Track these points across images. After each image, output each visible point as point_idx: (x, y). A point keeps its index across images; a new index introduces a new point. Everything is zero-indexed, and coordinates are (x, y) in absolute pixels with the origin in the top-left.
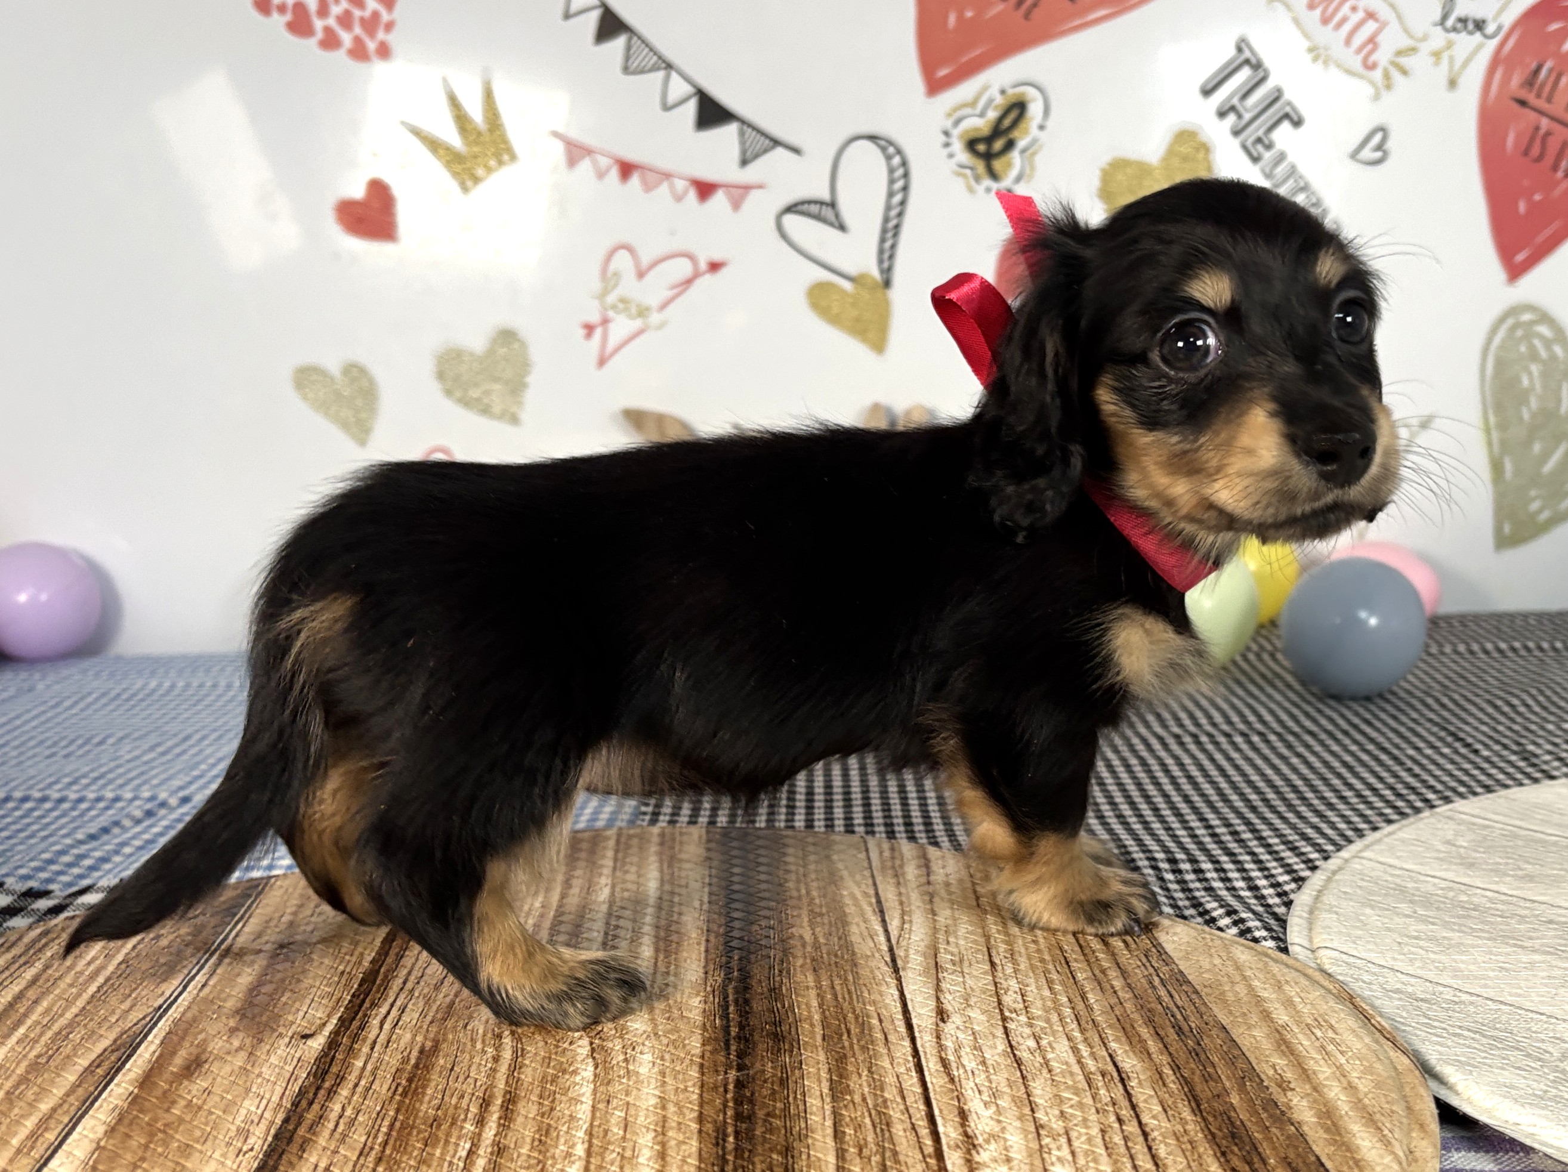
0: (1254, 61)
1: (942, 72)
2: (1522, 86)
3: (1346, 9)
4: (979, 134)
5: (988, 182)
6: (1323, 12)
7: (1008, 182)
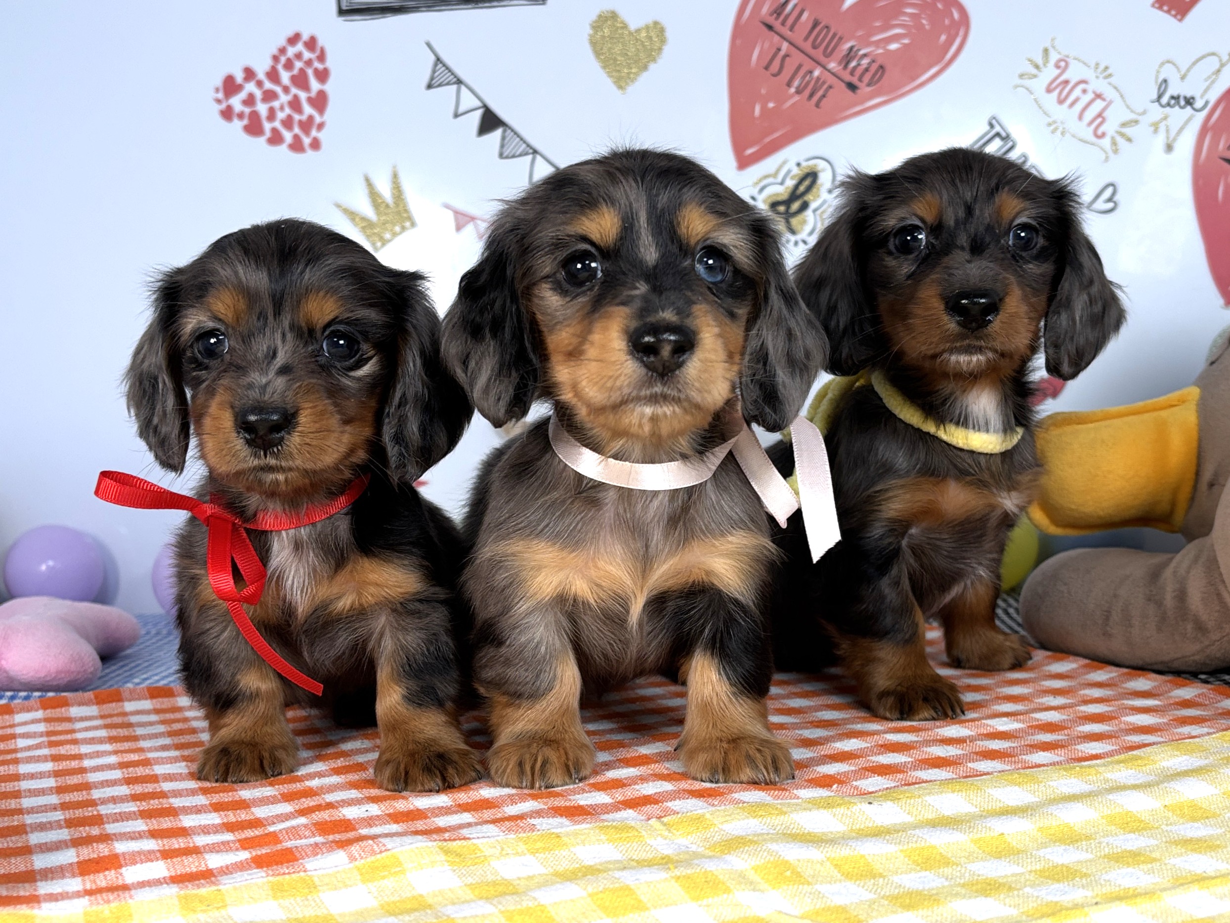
0: (1004, 134)
1: (750, 151)
2: (1228, 148)
3: (1077, 92)
4: (780, 199)
5: (787, 235)
6: (1059, 95)
7: (803, 235)
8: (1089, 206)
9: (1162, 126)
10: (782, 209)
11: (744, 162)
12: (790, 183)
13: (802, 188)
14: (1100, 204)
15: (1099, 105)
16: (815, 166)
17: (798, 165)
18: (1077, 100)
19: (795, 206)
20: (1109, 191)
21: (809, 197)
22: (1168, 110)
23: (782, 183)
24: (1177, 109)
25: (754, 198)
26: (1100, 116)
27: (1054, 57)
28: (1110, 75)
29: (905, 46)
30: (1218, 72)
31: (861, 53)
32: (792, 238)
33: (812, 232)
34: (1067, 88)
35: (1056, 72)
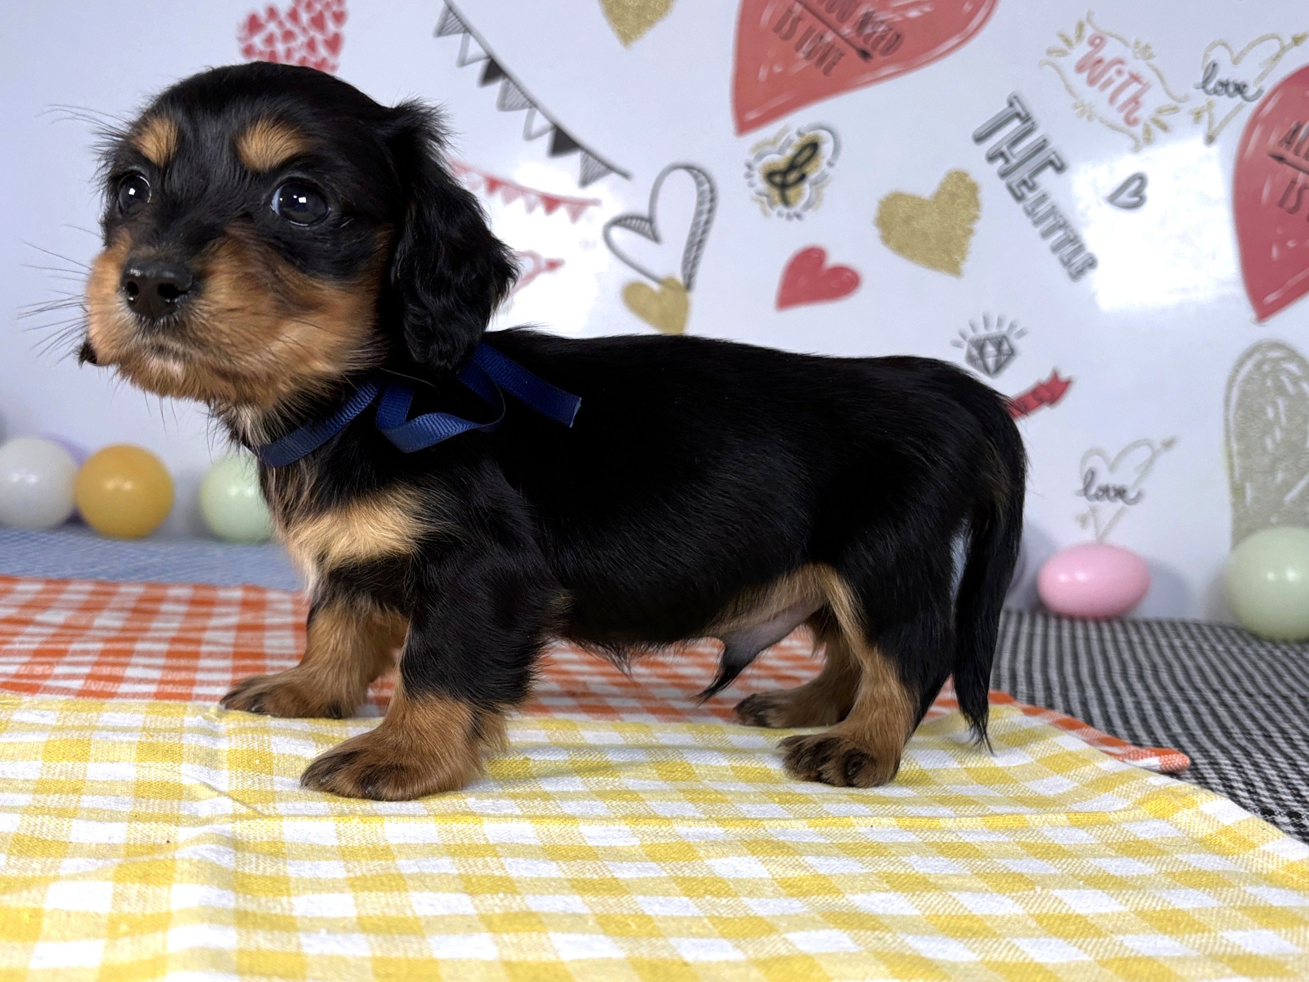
0: (1023, 114)
1: (752, 116)
2: (1280, 143)
3: (1112, 72)
4: (775, 168)
5: (780, 208)
6: (1089, 76)
7: (797, 208)
8: (1112, 199)
9: (1206, 117)
10: (778, 179)
11: (744, 126)
12: (790, 152)
13: (801, 159)
14: (1124, 198)
15: (1134, 88)
16: (817, 136)
17: (800, 134)
18: (1109, 82)
19: (793, 177)
20: (1136, 184)
21: (808, 169)
22: (1214, 97)
23: (781, 152)
24: (1225, 97)
25: (749, 166)
26: (1135, 100)
27: (1089, 32)
28: (1151, 56)
29: (927, 14)
30: (1278, 57)
31: (878, 19)
32: (785, 210)
33: (808, 206)
34: (1100, 68)
35: (1089, 49)
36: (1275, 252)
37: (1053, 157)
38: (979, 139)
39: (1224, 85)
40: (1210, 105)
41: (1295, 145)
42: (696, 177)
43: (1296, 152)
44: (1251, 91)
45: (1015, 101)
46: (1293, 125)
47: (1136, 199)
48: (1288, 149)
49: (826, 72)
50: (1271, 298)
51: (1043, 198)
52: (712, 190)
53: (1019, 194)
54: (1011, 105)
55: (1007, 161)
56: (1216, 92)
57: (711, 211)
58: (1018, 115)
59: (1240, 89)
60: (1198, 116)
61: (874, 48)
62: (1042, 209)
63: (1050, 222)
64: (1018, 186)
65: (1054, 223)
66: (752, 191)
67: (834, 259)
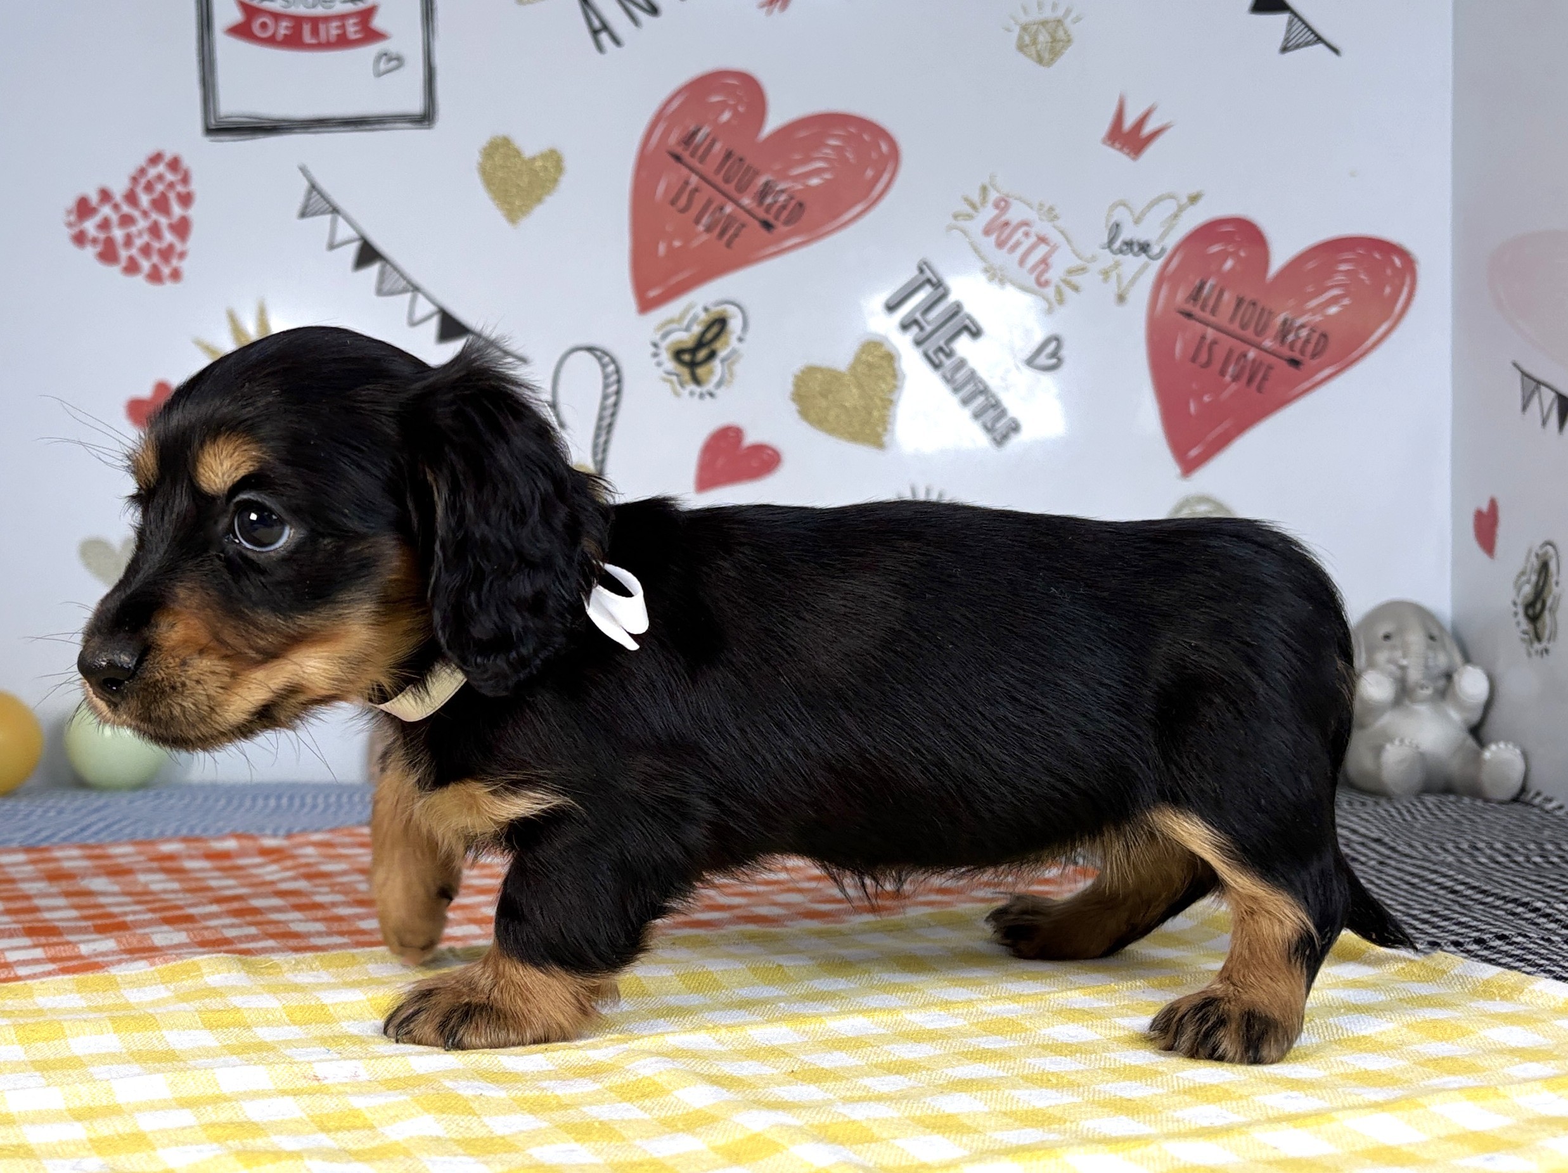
0: (934, 280)
1: (653, 293)
2: (1187, 301)
3: (1019, 235)
4: (684, 346)
5: (692, 387)
6: (998, 237)
7: (710, 386)
8: (1030, 362)
9: (1114, 275)
10: (687, 357)
11: (646, 305)
12: (697, 329)
13: (709, 336)
14: (1043, 360)
15: (1042, 250)
16: (725, 311)
17: (706, 310)
18: (1018, 244)
19: (702, 354)
20: (1052, 346)
21: (717, 345)
22: (1120, 257)
23: (687, 329)
24: (1130, 256)
25: (655, 345)
26: (1044, 261)
27: (993, 195)
28: (1056, 217)
29: (827, 180)
30: (1176, 216)
31: (778, 188)
32: (697, 390)
33: (719, 384)
34: (1007, 231)
35: (996, 212)
36: (1193, 408)
37: (967, 322)
38: (891, 308)
39: (1129, 244)
40: (1117, 265)
41: (1200, 302)
42: (599, 359)
43: (1203, 308)
44: (1155, 250)
45: (925, 267)
46: (1197, 282)
47: (1054, 361)
48: (1194, 305)
49: (729, 244)
50: (1194, 453)
51: (962, 363)
52: (618, 371)
53: (937, 361)
54: (921, 271)
55: (922, 328)
56: (1121, 251)
57: (618, 393)
58: (929, 281)
59: (1144, 248)
60: (1106, 274)
61: (777, 218)
62: (961, 376)
63: (969, 388)
64: (935, 353)
65: (974, 388)
66: (660, 372)
67: (751, 438)
